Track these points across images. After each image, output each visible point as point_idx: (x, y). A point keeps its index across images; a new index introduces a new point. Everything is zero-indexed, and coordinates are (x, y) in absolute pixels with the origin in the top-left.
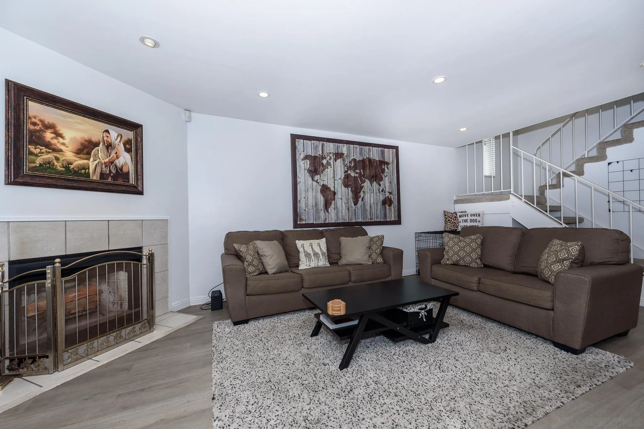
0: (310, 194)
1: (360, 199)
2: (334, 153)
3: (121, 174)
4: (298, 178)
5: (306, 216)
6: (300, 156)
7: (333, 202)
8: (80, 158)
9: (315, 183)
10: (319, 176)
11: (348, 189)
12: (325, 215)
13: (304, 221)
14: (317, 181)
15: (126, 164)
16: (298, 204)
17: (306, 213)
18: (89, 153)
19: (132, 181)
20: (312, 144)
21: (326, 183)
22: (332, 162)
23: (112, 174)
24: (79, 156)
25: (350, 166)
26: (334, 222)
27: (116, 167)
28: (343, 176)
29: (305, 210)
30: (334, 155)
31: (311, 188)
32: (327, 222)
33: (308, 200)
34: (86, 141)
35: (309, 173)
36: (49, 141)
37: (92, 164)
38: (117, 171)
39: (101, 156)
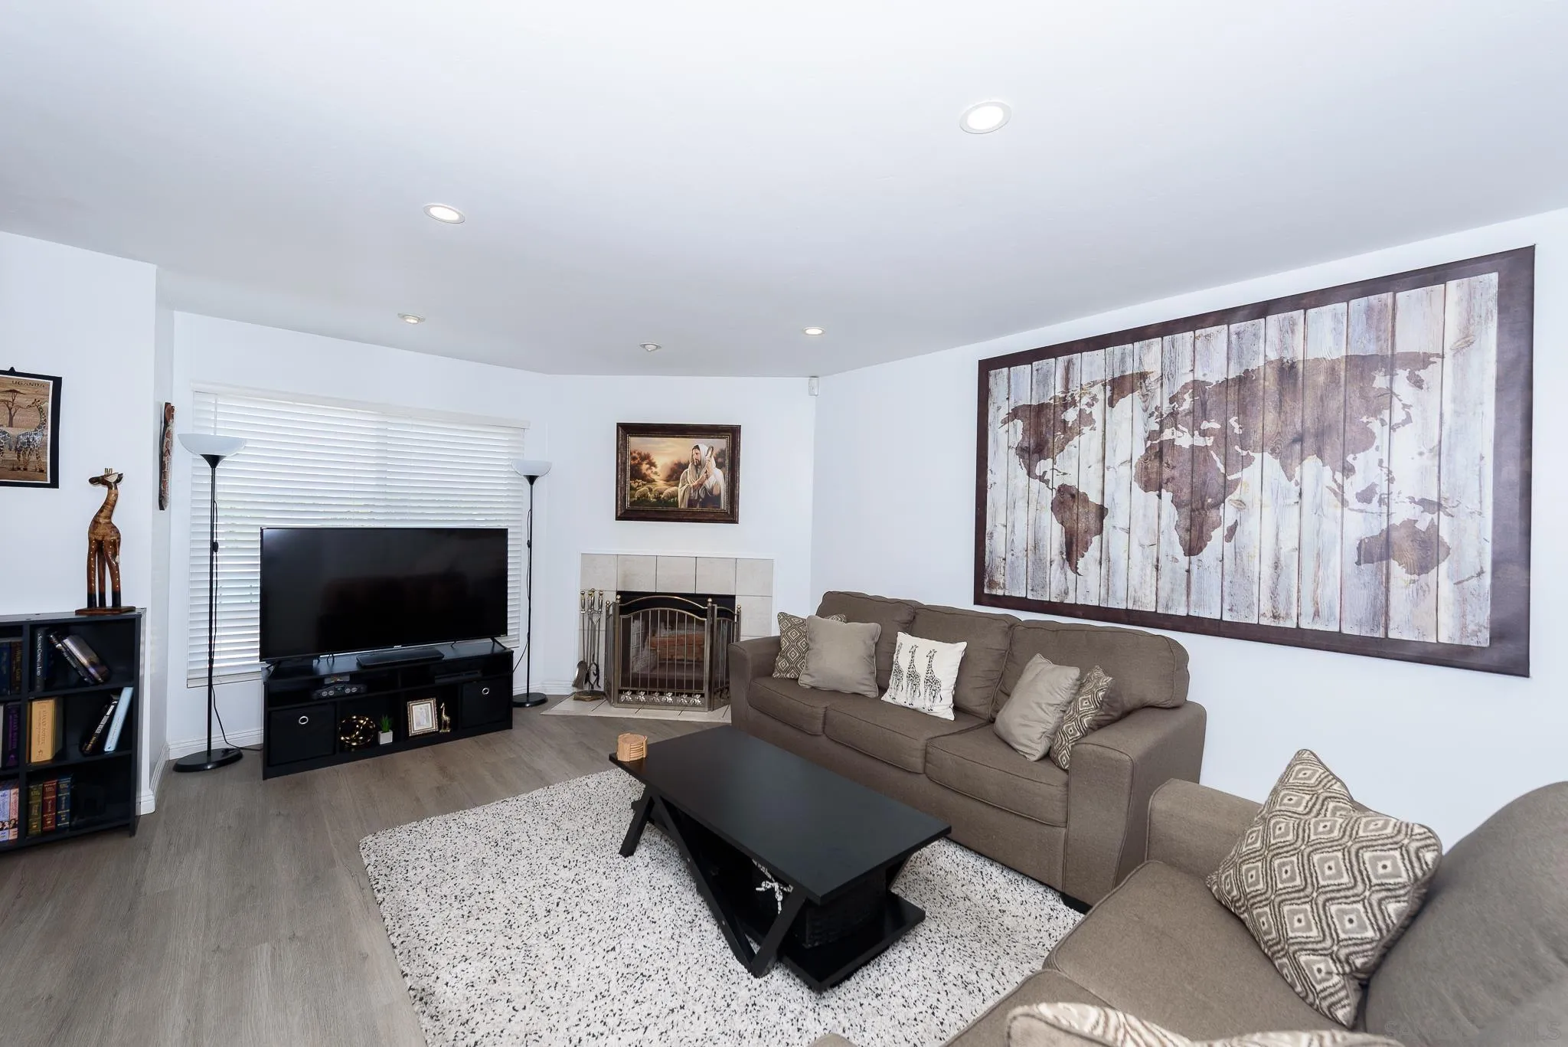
0: (1021, 516)
1: (1217, 535)
2: (1109, 378)
3: (711, 498)
4: (989, 472)
5: (1008, 577)
6: (998, 411)
7: (1096, 539)
9: (1036, 484)
10: (1050, 460)
11: (1160, 496)
12: (1063, 579)
13: (1000, 588)
14: (1042, 479)
15: (717, 483)
16: (987, 542)
17: (1007, 567)
18: (678, 479)
19: (724, 504)
20: (1035, 373)
21: (1071, 481)
22: (1097, 411)
23: (701, 500)
24: (668, 483)
25: (1173, 414)
26: (1095, 603)
27: (706, 489)
28: (1140, 451)
29: (1005, 559)
30: (1108, 388)
31: (1023, 497)
32: (1070, 600)
33: (1013, 532)
35: (1022, 457)
36: (645, 474)
37: (680, 490)
38: (706, 495)
39: (689, 477)
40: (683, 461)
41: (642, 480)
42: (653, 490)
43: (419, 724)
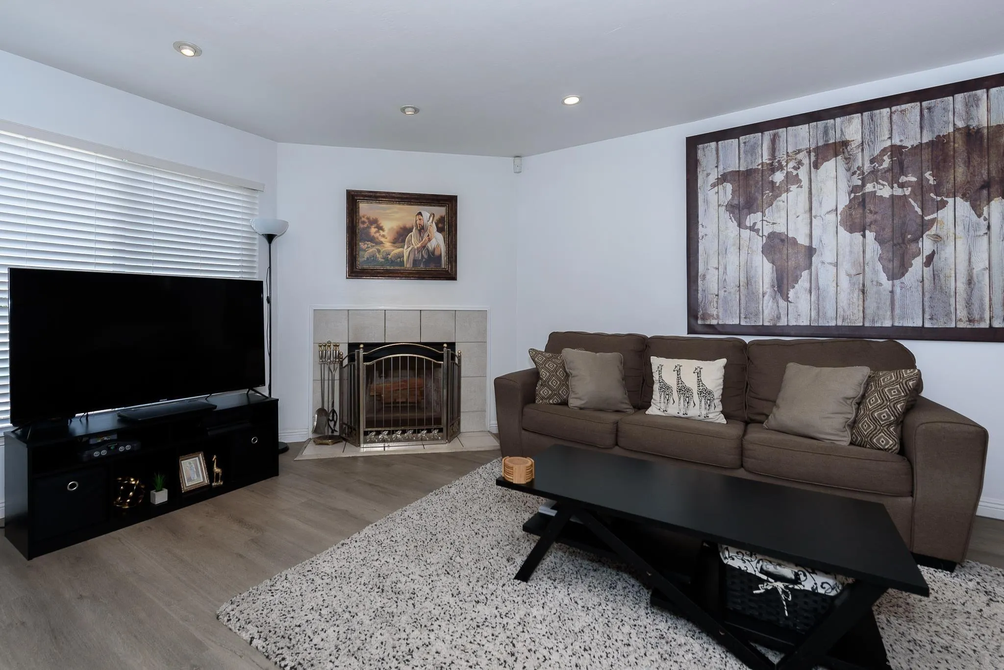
0: (733, 260)
1: (917, 263)
2: (813, 146)
3: (433, 257)
4: (700, 227)
5: (721, 310)
6: (708, 177)
7: (805, 274)
8: (396, 247)
9: (746, 233)
10: (760, 214)
11: (864, 236)
12: (775, 306)
13: (714, 318)
14: (752, 228)
15: (438, 245)
16: (700, 282)
17: (720, 302)
18: (403, 241)
19: (444, 265)
20: (742, 145)
21: (780, 229)
22: (803, 173)
23: (424, 260)
24: (395, 245)
25: (874, 172)
26: (806, 323)
27: (428, 249)
28: (844, 201)
29: (717, 295)
30: (813, 154)
31: (734, 245)
32: (783, 322)
33: (725, 273)
34: (401, 228)
35: (731, 212)
36: (373, 236)
37: (406, 251)
38: (429, 255)
39: (414, 241)
40: (408, 225)
41: (371, 242)
42: (382, 251)
43: (190, 479)
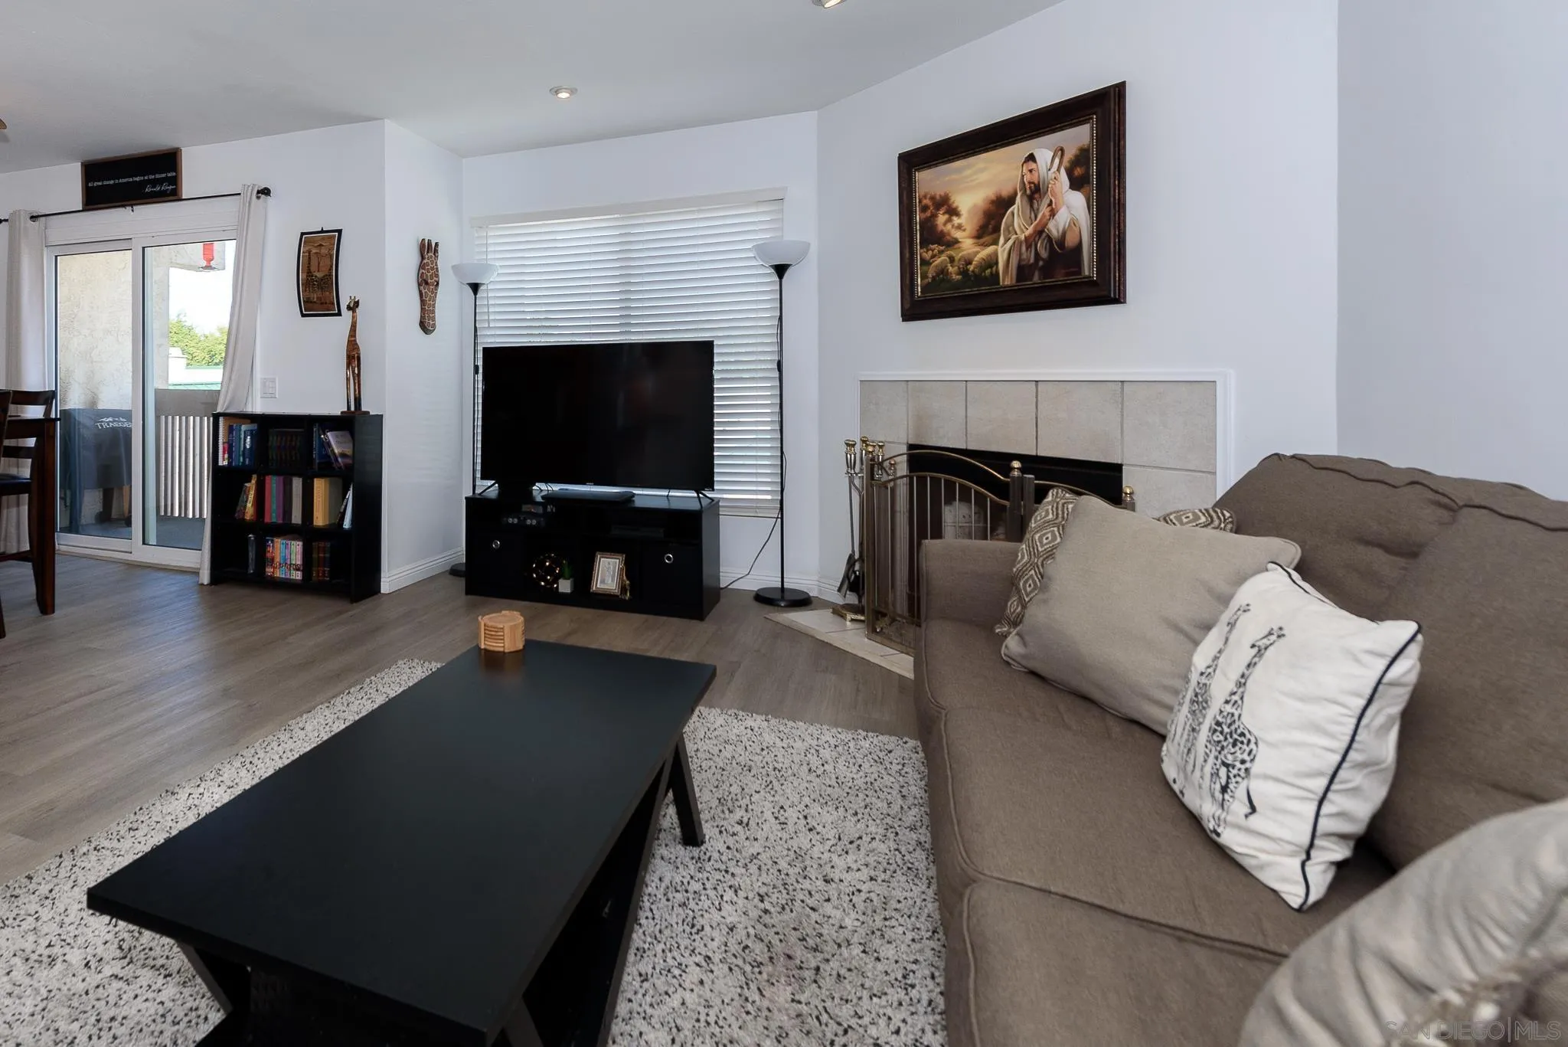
3: (1062, 255)
8: (982, 245)
15: (1074, 223)
18: (997, 228)
19: (1089, 267)
23: (1041, 263)
24: (982, 241)
27: (1049, 238)
34: (993, 202)
36: (942, 231)
37: (1002, 250)
38: (1052, 250)
39: (1018, 221)
40: (1006, 192)
41: (939, 244)
42: (957, 259)
